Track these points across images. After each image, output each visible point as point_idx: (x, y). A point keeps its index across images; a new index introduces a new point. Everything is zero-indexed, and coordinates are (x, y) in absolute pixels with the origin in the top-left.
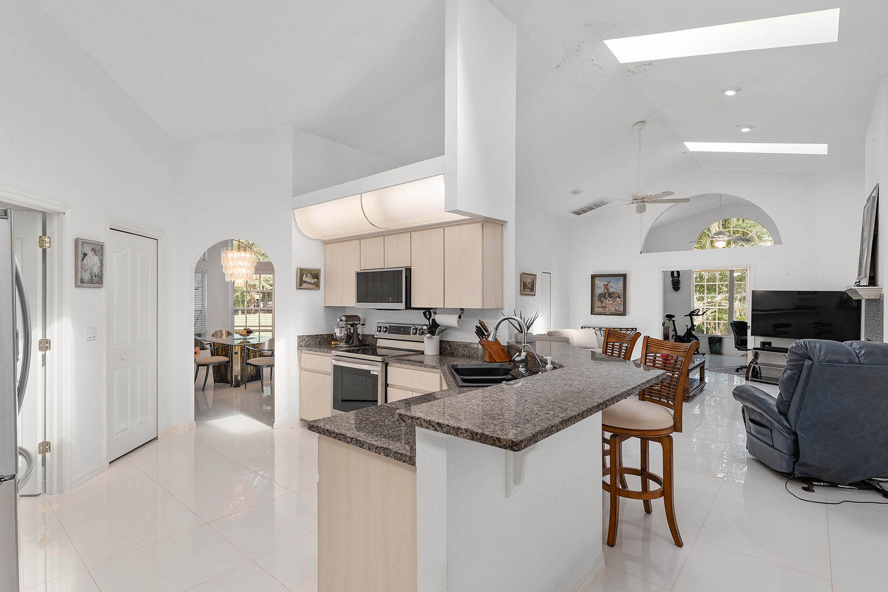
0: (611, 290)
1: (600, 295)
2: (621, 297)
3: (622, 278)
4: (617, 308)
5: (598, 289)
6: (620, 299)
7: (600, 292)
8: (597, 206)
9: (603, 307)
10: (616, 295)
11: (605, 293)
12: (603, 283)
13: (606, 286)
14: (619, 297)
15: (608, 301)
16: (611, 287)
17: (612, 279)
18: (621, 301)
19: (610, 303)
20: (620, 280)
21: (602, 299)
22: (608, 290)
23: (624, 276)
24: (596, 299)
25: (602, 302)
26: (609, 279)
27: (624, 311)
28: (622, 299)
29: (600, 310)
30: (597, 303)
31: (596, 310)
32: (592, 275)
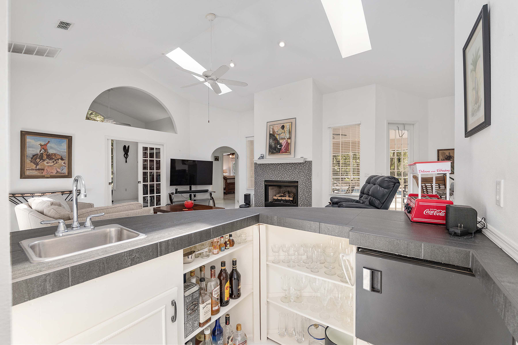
0: (51, 151)
1: (34, 156)
2: (64, 159)
3: (66, 141)
4: (59, 170)
5: (31, 149)
6: (63, 162)
7: (34, 153)
8: (40, 53)
9: (39, 169)
10: (58, 157)
11: (42, 154)
12: (39, 143)
13: (44, 147)
14: (62, 159)
15: (47, 163)
16: (51, 148)
17: (52, 140)
18: (64, 163)
19: (49, 165)
20: (64, 142)
21: (38, 160)
22: (46, 150)
23: (69, 139)
24: (28, 161)
25: (37, 164)
26: (48, 139)
27: (68, 173)
28: (66, 161)
29: (35, 173)
30: (29, 164)
31: (28, 173)
32: (21, 132)
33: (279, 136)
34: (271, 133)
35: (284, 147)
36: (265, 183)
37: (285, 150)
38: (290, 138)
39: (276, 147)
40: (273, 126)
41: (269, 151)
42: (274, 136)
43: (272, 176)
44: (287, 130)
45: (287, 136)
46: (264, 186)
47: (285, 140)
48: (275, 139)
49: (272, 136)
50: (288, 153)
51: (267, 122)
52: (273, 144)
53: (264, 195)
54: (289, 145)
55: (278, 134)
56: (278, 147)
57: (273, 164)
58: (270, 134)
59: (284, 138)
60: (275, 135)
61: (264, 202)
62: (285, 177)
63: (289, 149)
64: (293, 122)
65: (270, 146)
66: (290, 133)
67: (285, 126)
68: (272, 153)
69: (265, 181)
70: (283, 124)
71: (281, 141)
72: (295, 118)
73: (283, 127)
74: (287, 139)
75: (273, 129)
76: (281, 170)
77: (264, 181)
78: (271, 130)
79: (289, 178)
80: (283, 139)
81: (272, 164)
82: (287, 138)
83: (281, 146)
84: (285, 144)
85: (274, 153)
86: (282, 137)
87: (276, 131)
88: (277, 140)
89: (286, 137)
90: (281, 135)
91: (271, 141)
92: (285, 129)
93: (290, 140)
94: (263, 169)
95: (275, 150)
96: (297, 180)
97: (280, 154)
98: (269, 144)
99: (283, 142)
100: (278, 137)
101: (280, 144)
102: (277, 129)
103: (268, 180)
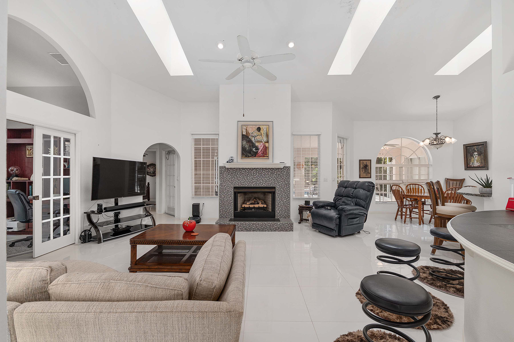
33: (255, 139)
34: (244, 133)
35: (261, 150)
36: (234, 190)
37: (262, 154)
38: (268, 142)
39: (251, 150)
40: (247, 126)
41: (243, 154)
42: (248, 137)
43: (243, 182)
44: (263, 133)
45: (264, 139)
46: (233, 194)
47: (262, 144)
48: (250, 141)
49: (245, 137)
50: (266, 157)
51: (238, 121)
52: (247, 146)
53: (233, 203)
54: (267, 149)
55: (253, 136)
56: (254, 150)
57: (246, 168)
58: (243, 135)
59: (260, 140)
60: (250, 137)
61: (233, 211)
62: (260, 183)
63: (267, 153)
64: (270, 124)
65: (243, 149)
66: (267, 136)
67: (261, 128)
68: (246, 156)
69: (235, 188)
70: (259, 126)
71: (257, 144)
72: (273, 122)
73: (259, 129)
74: (264, 143)
75: (246, 130)
76: (255, 175)
77: (233, 188)
78: (244, 131)
79: (265, 183)
80: (258, 142)
81: (243, 169)
82: (264, 141)
83: (257, 149)
84: (262, 147)
85: (249, 157)
86: (258, 139)
87: (250, 132)
88: (252, 143)
89: (262, 141)
90: (257, 137)
91: (245, 143)
92: (261, 131)
93: (268, 144)
94: (232, 173)
95: (250, 153)
96: (274, 186)
97: (256, 158)
98: (242, 145)
99: (260, 146)
100: (253, 139)
101: (256, 147)
102: (252, 130)
103: (239, 186)
